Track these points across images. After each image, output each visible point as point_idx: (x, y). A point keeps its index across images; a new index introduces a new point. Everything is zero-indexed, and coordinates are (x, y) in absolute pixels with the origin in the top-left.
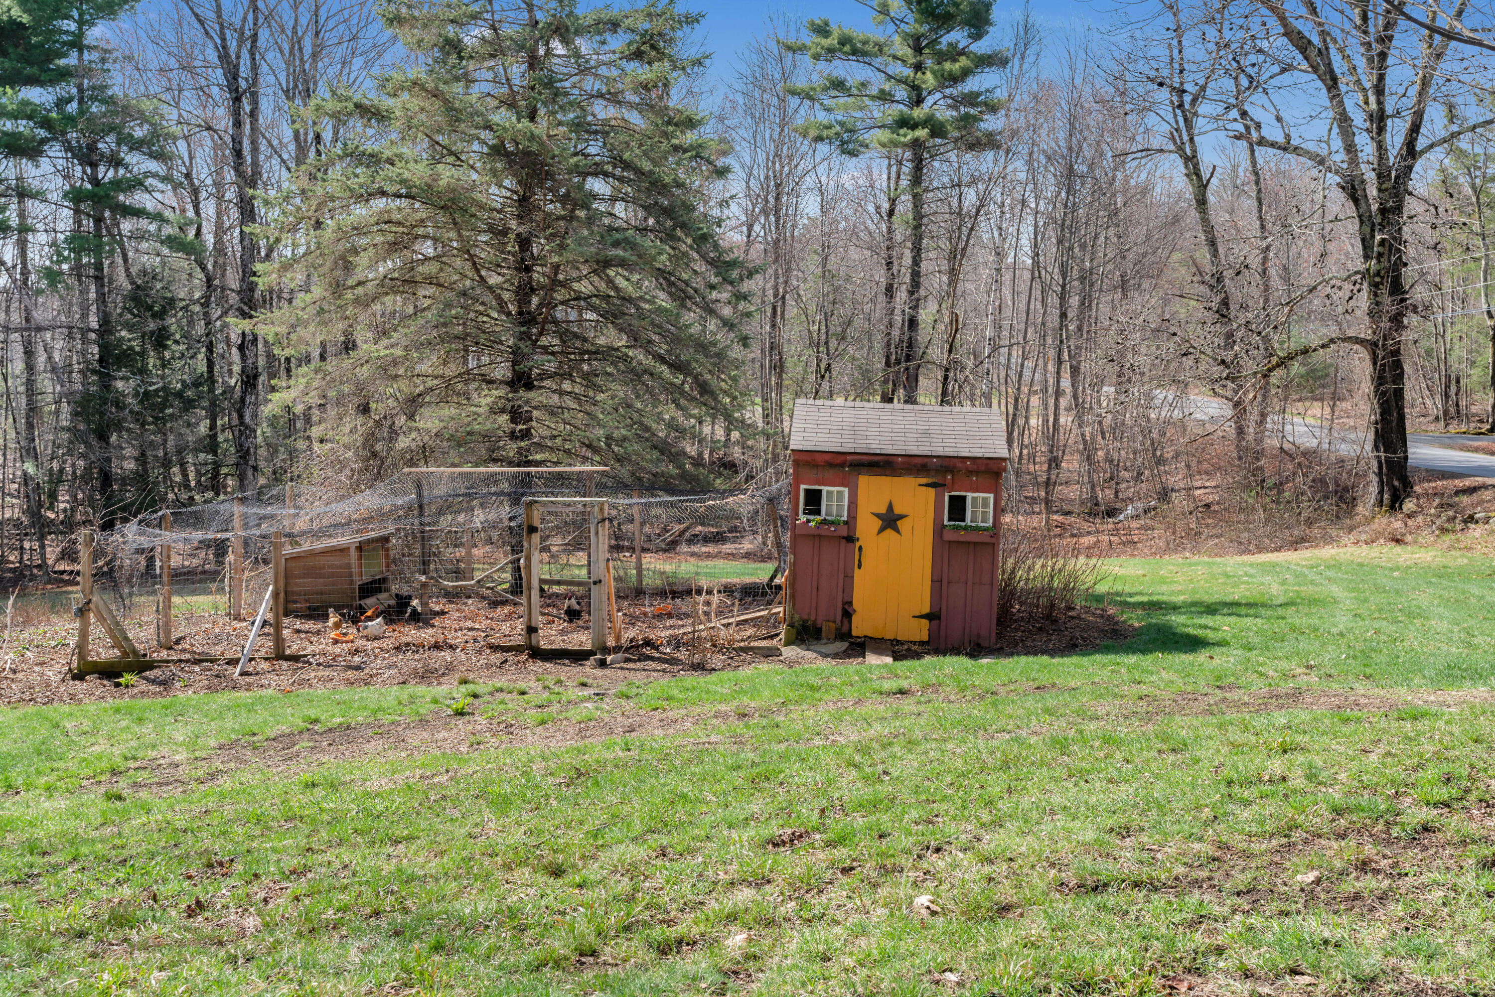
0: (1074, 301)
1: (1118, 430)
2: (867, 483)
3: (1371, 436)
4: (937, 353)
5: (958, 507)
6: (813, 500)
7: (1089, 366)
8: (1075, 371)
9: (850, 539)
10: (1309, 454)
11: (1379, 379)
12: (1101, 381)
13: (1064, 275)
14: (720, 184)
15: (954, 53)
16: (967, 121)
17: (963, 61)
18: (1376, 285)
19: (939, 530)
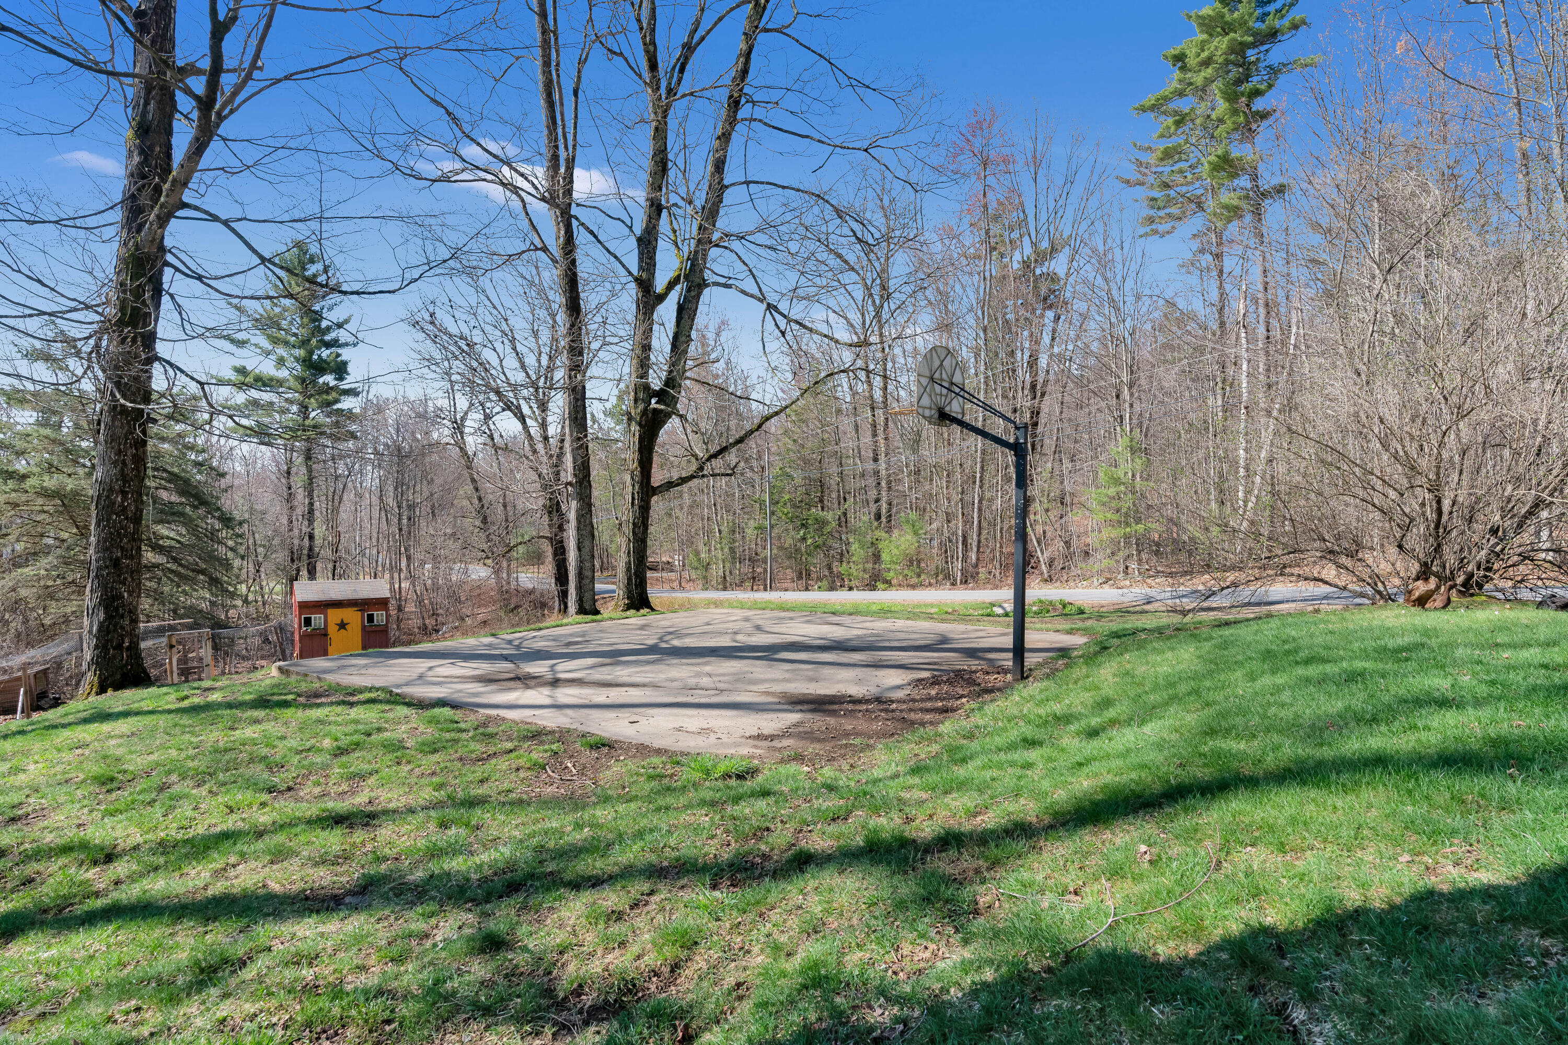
0: (405, 521)
1: (436, 588)
2: (331, 612)
3: (553, 580)
4: (327, 553)
5: (371, 618)
6: (308, 622)
7: (418, 555)
8: (409, 558)
9: (326, 635)
10: (531, 592)
11: (555, 554)
12: (423, 563)
13: (399, 507)
14: (223, 480)
15: (328, 389)
16: (337, 424)
17: (334, 395)
18: (550, 513)
19: (364, 627)
